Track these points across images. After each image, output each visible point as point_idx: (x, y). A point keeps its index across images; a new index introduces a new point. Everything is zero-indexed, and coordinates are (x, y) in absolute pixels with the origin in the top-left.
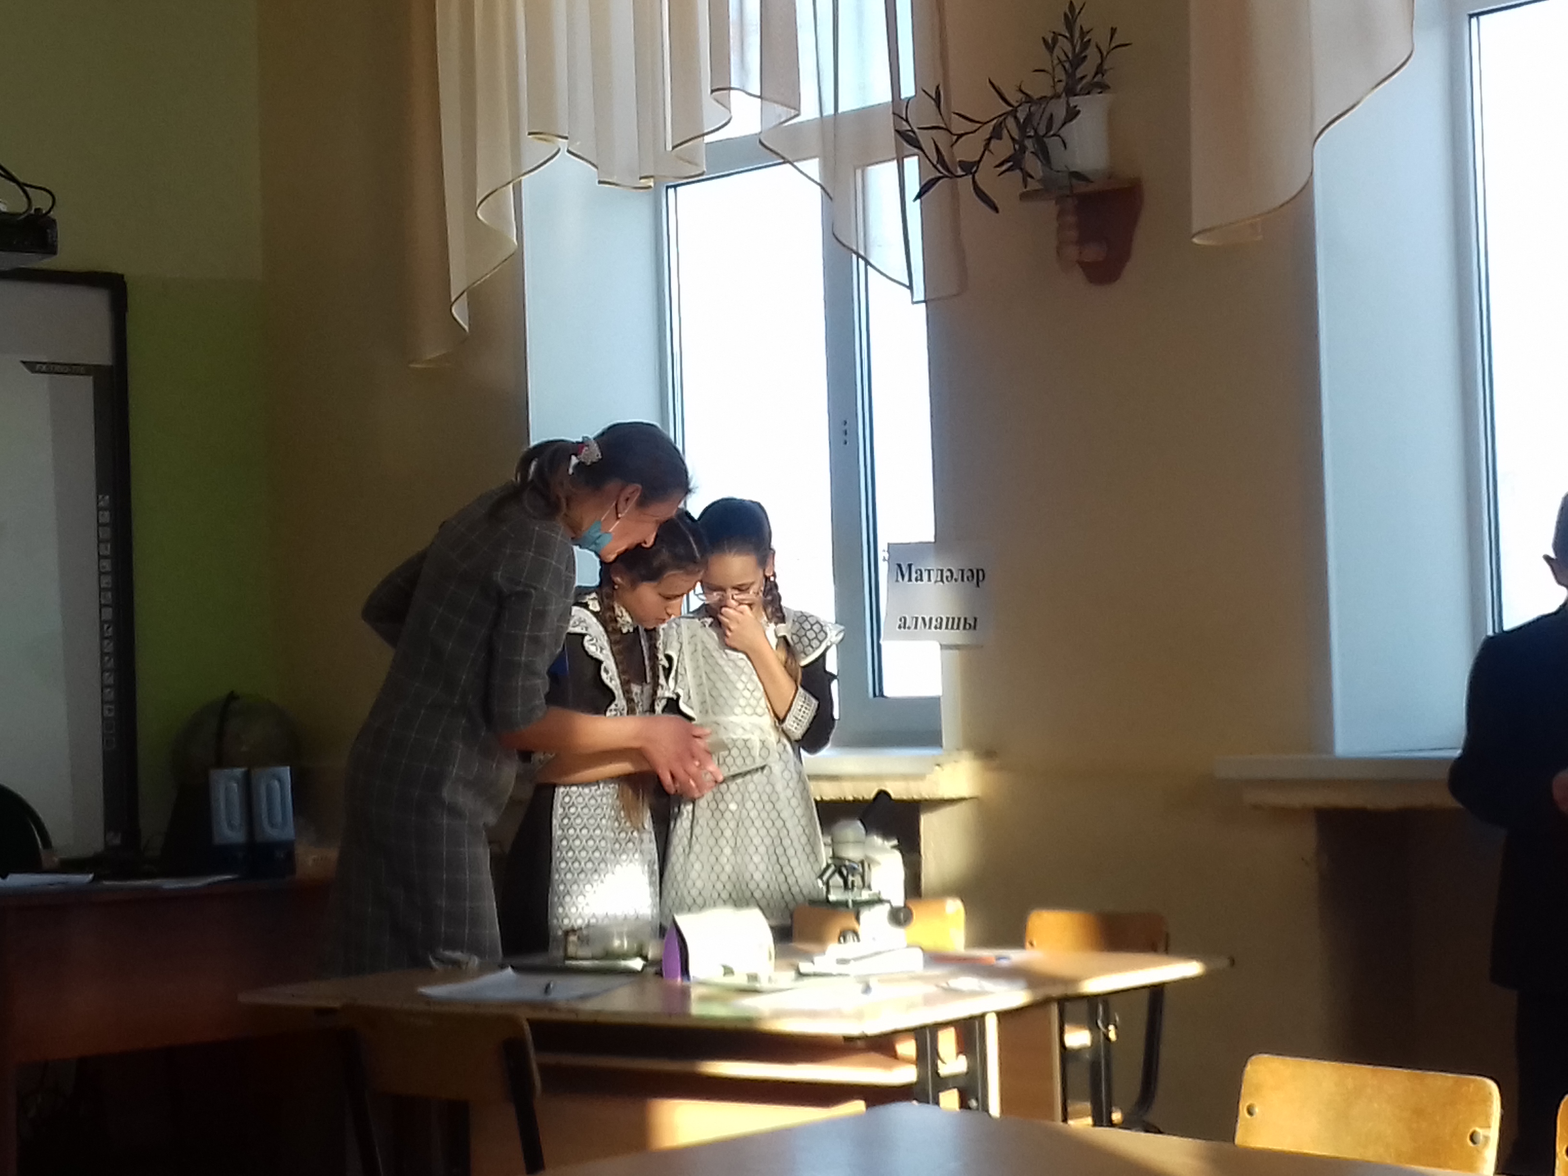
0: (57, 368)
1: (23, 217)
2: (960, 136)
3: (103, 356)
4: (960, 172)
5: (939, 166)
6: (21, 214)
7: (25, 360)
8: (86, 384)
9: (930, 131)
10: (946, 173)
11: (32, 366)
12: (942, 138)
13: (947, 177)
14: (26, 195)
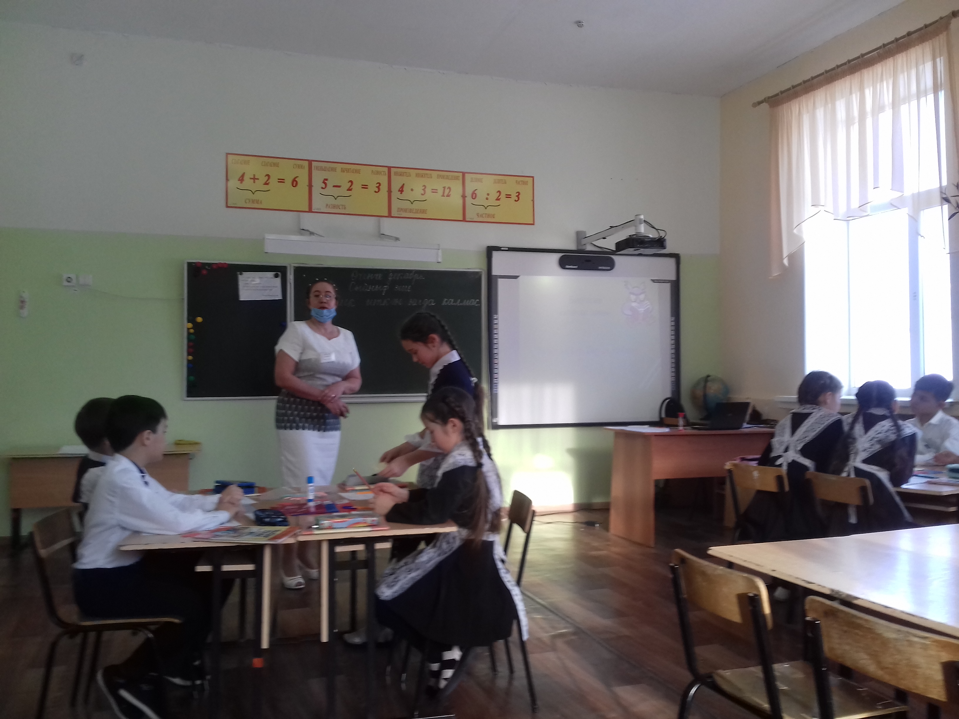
0: (660, 281)
1: (657, 239)
3: (673, 278)
5: (957, 208)
6: (657, 238)
7: (652, 279)
8: (668, 286)
9: (954, 197)
11: (653, 281)
14: (658, 232)
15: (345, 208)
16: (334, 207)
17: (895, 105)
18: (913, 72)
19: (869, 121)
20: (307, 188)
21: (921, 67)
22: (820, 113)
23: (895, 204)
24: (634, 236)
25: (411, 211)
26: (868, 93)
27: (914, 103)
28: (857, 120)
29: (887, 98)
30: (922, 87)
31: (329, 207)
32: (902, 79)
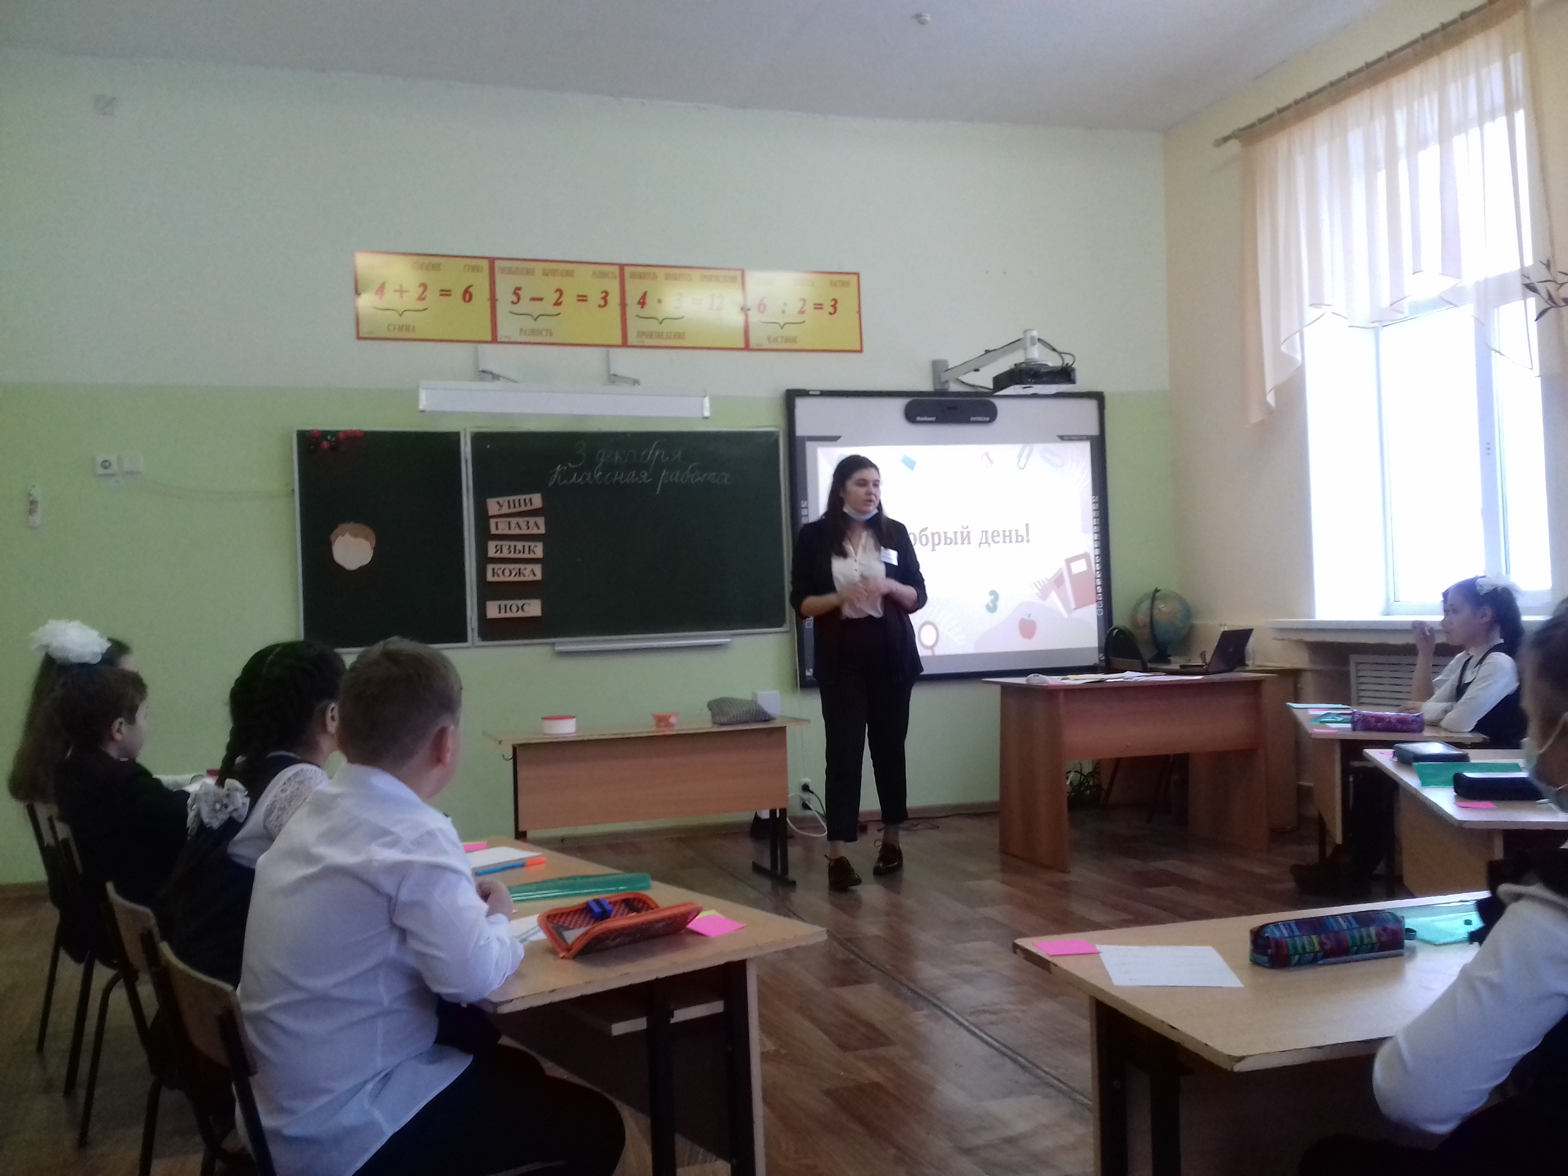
1: (1061, 368)
2: (1562, 284)
3: (1094, 431)
4: (1562, 304)
5: (1549, 301)
6: (1060, 366)
7: (1058, 435)
8: (1085, 445)
9: (1544, 283)
10: (1553, 305)
11: (1061, 438)
12: (1551, 287)
13: (1555, 307)
14: (1062, 357)
15: (551, 334)
16: (533, 332)
17: (1444, 137)
18: (1472, 80)
19: (1403, 165)
20: (488, 304)
21: (1484, 71)
22: (1322, 153)
23: (1448, 299)
24: (1024, 366)
25: (660, 335)
26: (1400, 118)
27: (1474, 132)
28: (1383, 165)
29: (1431, 125)
30: (1487, 106)
31: (525, 332)
32: (1453, 92)
